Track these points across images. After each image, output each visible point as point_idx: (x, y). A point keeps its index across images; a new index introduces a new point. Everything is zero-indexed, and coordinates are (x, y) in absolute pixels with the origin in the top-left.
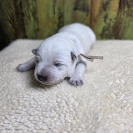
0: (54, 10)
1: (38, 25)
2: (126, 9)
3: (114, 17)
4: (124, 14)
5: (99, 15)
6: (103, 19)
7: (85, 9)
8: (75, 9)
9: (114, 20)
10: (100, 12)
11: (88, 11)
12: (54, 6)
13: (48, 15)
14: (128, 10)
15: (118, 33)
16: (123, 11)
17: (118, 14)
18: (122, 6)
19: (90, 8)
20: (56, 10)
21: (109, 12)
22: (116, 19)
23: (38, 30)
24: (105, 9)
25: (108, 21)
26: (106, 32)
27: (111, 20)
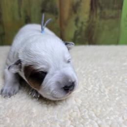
2: (99, 11)
3: (85, 21)
4: (96, 17)
7: (53, 11)
9: (85, 24)
10: (70, 14)
11: (57, 13)
12: (19, 8)
13: (13, 18)
14: (101, 13)
15: (91, 38)
16: (95, 13)
17: (90, 17)
18: (94, 7)
19: (58, 10)
20: (22, 13)
21: (80, 14)
22: (88, 22)
23: (4, 34)
24: (75, 12)
25: (80, 25)
26: (79, 37)
27: (82, 23)
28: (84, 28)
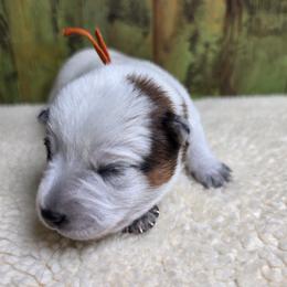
0: (54, 22)
1: (14, 63)
2: (245, 17)
3: (215, 39)
4: (240, 30)
5: (175, 34)
6: (188, 44)
7: (138, 18)
8: (112, 17)
9: (214, 47)
10: (179, 25)
11: (146, 23)
12: (54, 11)
13: (39, 36)
14: (250, 20)
15: (226, 81)
16: (236, 22)
17: (225, 30)
18: (235, 8)
19: (150, 15)
20: (60, 22)
21: (202, 24)
22: (220, 42)
23: (15, 75)
24: (190, 18)
25: (200, 49)
26: (198, 78)
27: (207, 45)
28: (211, 56)
